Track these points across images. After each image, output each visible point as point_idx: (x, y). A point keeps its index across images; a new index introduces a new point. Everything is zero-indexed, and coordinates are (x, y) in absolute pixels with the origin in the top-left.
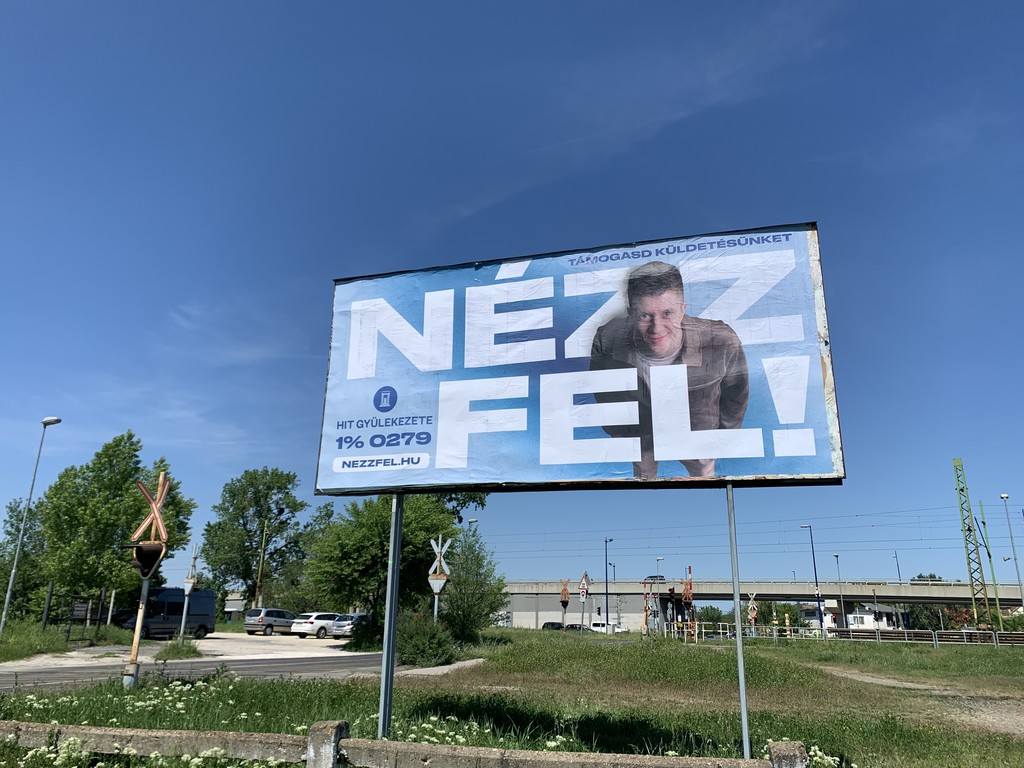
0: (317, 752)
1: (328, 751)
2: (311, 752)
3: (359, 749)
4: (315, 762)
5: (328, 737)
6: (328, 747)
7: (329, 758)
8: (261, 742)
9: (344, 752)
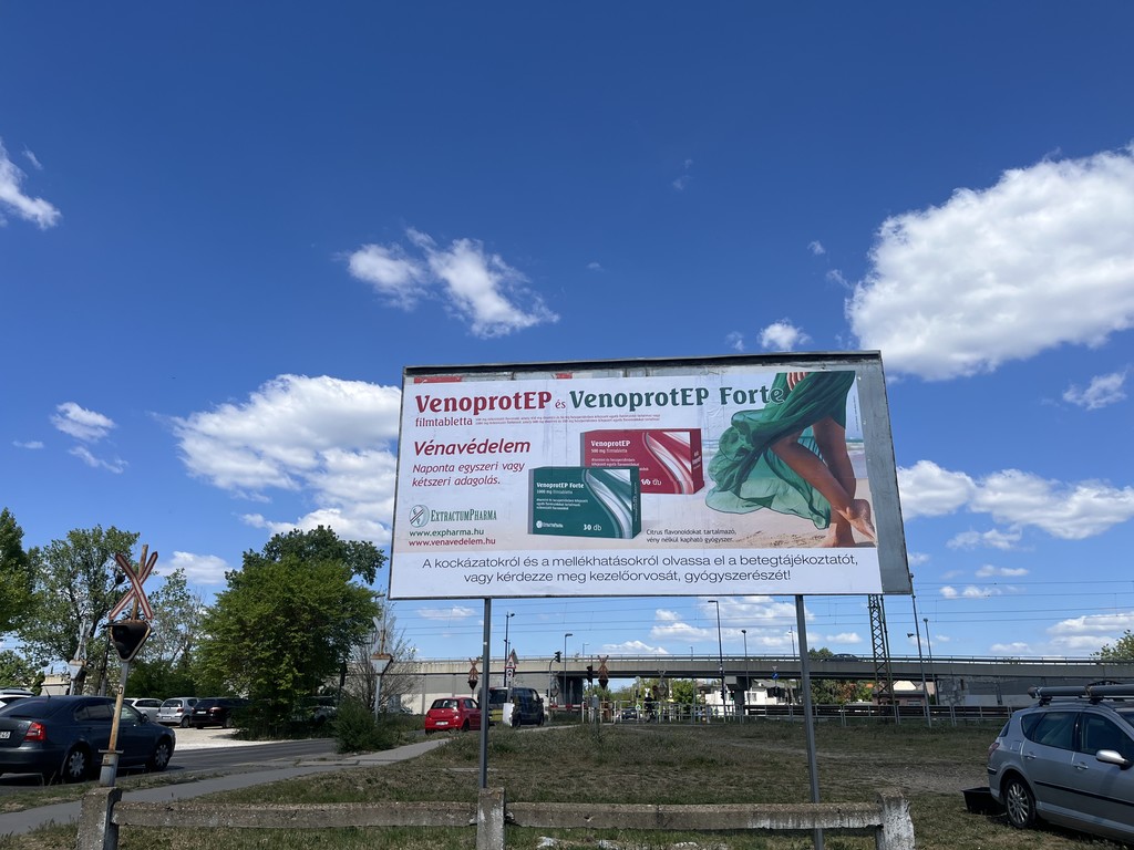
0: (488, 816)
1: (498, 814)
2: (482, 816)
3: (525, 811)
4: (486, 824)
5: (498, 802)
6: (498, 811)
7: (499, 820)
8: (429, 810)
9: (511, 815)
